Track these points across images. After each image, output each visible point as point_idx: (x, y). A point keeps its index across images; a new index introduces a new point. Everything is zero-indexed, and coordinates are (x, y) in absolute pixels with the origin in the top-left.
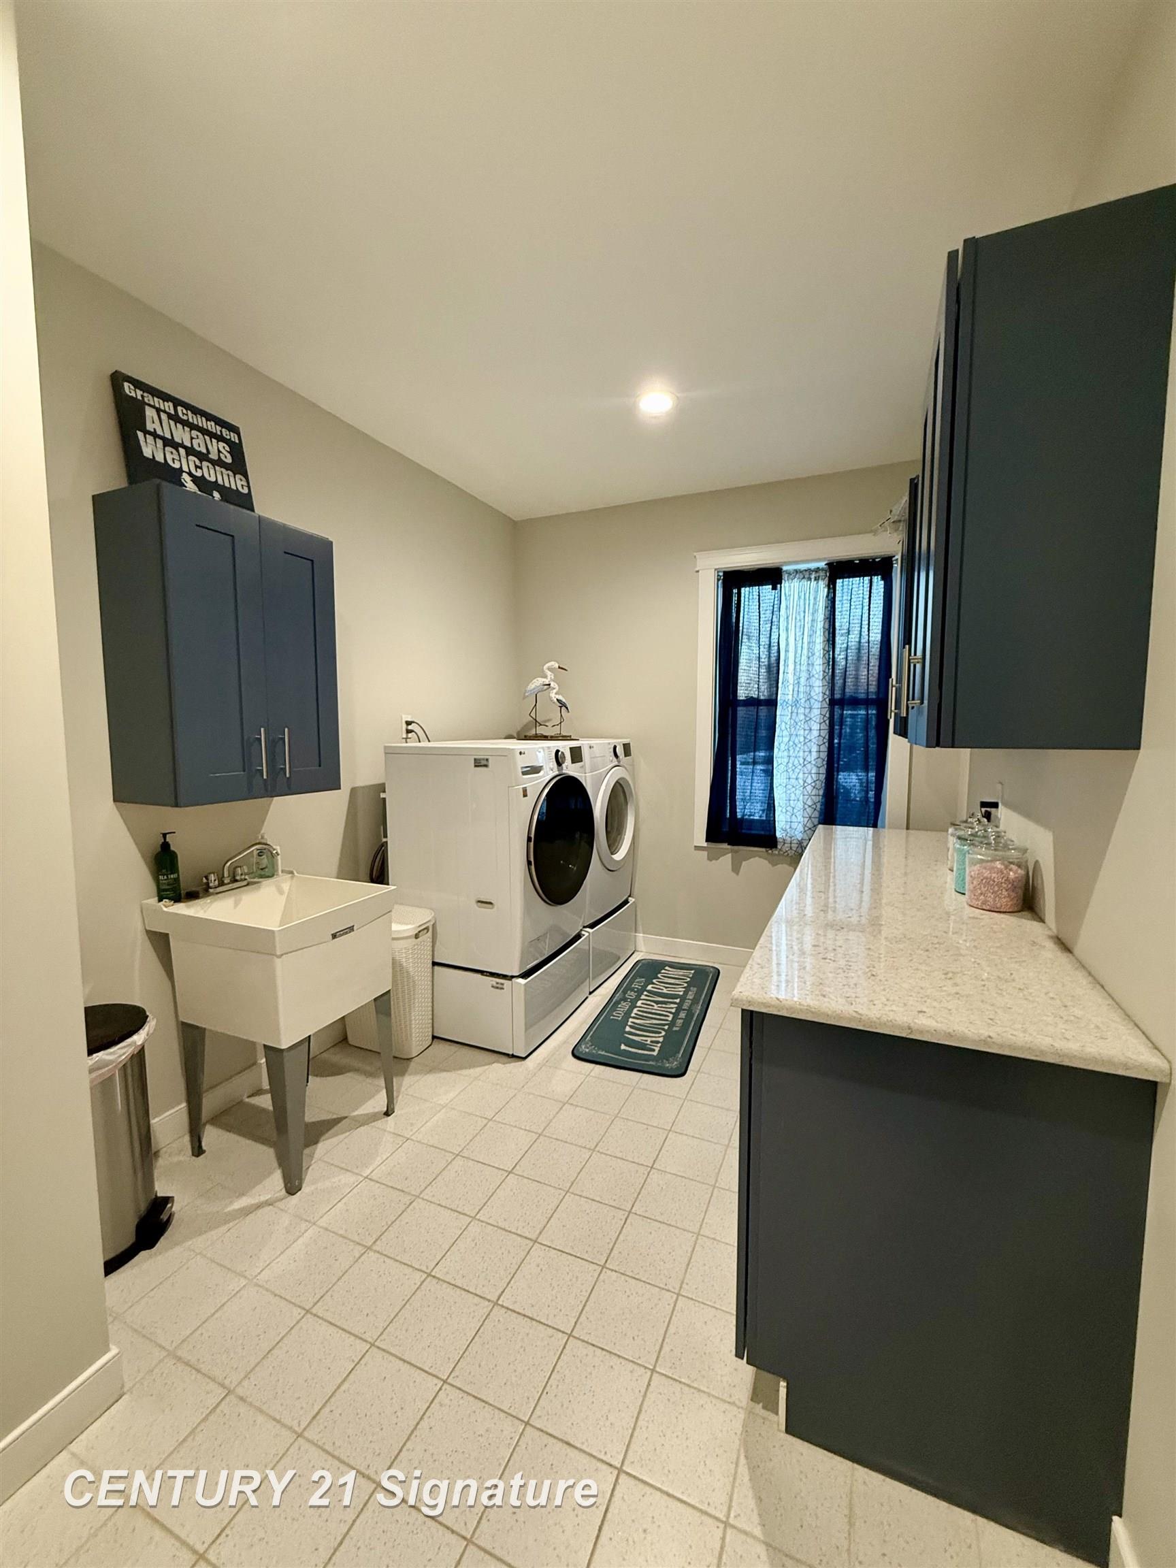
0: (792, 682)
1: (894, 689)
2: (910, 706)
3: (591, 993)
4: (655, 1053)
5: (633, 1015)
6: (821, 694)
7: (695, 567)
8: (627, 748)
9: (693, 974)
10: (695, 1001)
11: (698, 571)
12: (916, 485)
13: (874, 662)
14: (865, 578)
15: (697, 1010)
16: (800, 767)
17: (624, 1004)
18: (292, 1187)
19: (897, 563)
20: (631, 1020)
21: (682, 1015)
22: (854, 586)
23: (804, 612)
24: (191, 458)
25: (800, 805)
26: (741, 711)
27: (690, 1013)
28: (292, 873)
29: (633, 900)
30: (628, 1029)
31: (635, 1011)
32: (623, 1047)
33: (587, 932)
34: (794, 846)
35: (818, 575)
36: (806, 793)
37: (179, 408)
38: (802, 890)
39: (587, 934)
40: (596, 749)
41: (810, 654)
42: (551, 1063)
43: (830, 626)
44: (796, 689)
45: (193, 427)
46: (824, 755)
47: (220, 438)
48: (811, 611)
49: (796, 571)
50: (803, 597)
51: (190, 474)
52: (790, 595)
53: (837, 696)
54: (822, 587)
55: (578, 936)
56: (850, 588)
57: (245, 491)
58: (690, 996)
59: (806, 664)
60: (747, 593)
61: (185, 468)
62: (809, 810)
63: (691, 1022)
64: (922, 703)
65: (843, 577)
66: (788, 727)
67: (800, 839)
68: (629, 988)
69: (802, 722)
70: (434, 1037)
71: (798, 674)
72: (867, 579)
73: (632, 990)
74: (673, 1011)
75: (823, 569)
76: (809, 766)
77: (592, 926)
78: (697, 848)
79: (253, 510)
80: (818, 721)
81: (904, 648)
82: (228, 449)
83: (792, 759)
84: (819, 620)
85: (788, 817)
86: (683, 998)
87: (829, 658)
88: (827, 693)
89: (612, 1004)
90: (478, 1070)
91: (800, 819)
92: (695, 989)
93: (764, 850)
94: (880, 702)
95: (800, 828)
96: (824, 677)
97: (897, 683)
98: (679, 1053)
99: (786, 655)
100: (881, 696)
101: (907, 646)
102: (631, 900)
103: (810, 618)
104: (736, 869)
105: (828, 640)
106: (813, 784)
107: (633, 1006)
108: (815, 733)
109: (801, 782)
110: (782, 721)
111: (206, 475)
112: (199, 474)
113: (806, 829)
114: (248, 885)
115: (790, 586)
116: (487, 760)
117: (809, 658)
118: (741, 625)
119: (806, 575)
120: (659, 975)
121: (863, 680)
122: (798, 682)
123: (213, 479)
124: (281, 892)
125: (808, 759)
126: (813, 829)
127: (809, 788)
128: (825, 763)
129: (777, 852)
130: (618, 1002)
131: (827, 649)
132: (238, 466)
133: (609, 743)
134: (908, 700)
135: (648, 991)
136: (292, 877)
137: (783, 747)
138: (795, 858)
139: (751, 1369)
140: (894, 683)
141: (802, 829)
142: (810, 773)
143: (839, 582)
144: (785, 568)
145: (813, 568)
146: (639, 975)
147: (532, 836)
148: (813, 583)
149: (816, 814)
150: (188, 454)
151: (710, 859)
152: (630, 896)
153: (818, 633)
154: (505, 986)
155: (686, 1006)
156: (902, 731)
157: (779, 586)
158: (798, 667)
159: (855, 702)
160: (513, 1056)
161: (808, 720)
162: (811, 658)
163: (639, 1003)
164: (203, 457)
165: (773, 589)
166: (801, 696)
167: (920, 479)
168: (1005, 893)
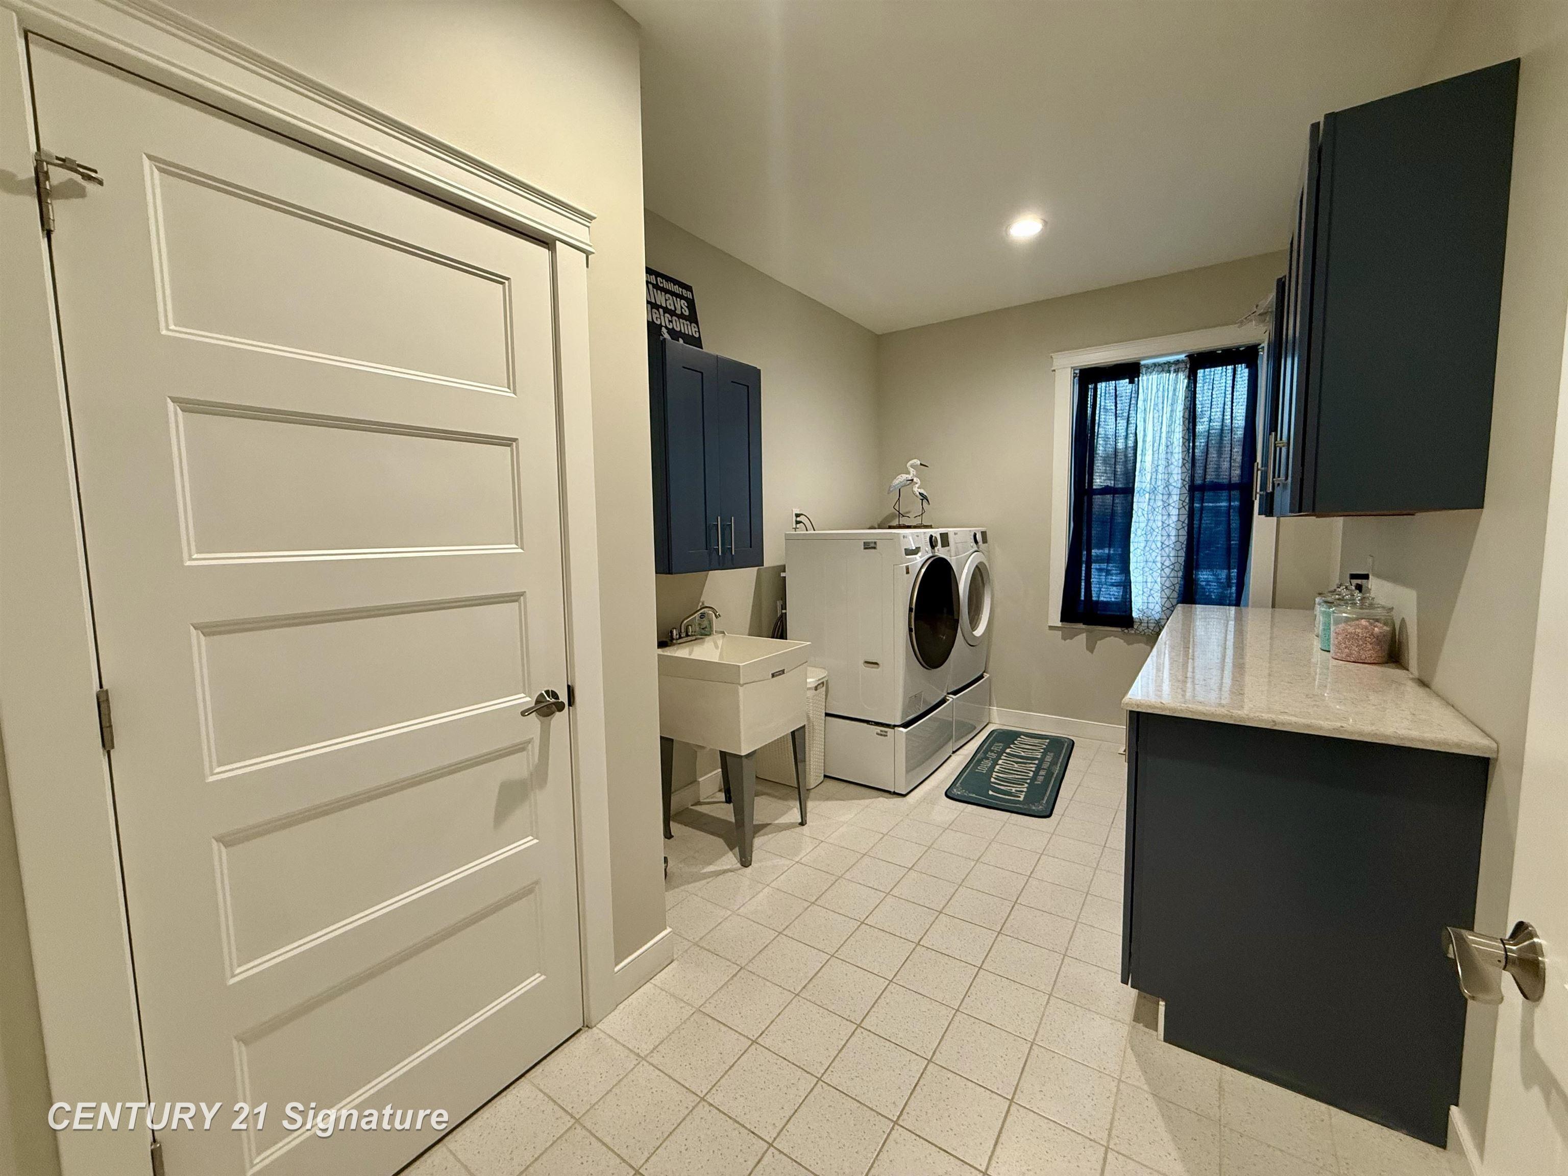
0: (1150, 470)
1: (1259, 472)
2: (1276, 483)
3: (954, 752)
4: (1021, 799)
5: (996, 770)
6: (1180, 481)
7: (1052, 365)
8: (984, 534)
9: (1049, 743)
10: (1053, 763)
11: (1054, 371)
12: (1284, 284)
13: (1238, 450)
14: (1228, 367)
15: (1057, 770)
16: (1157, 551)
17: (987, 761)
18: (745, 862)
19: (1263, 351)
20: (994, 773)
21: (1042, 773)
22: (1216, 376)
23: (1163, 403)
24: (667, 315)
25: (1158, 587)
26: (1097, 499)
27: (1049, 774)
28: (723, 633)
29: (988, 675)
30: (993, 780)
31: (997, 767)
32: (991, 793)
33: (951, 698)
34: (1152, 625)
35: (1177, 367)
36: (1164, 575)
37: (659, 279)
38: (1159, 669)
39: (951, 700)
40: (960, 536)
41: (1169, 443)
42: (928, 800)
43: (1190, 415)
44: (1154, 477)
45: (667, 291)
46: (1183, 539)
47: (681, 297)
48: (1170, 401)
49: (1155, 365)
50: (1161, 389)
51: (666, 327)
52: (1147, 389)
53: (1198, 481)
54: (1182, 380)
55: (944, 701)
56: (1212, 377)
57: (697, 336)
58: (1049, 758)
59: (1165, 452)
60: (1103, 388)
61: (663, 324)
62: (1167, 592)
63: (1051, 780)
64: (1287, 478)
65: (1204, 367)
66: (1145, 513)
67: (1157, 619)
68: (989, 749)
69: (1160, 509)
70: (825, 776)
71: (1156, 463)
72: (1230, 368)
73: (992, 751)
74: (1033, 769)
75: (1183, 361)
76: (1167, 549)
77: (955, 693)
78: (1052, 628)
79: (702, 348)
80: (1177, 506)
81: (1270, 434)
82: (686, 304)
83: (1149, 543)
84: (1178, 410)
85: (1145, 598)
86: (1042, 760)
87: (1189, 446)
88: (1187, 479)
89: (975, 760)
90: (867, 801)
91: (1158, 599)
92: (1052, 754)
93: (1119, 629)
94: (1244, 488)
95: (1158, 608)
96: (1184, 464)
97: (1262, 467)
98: (1043, 799)
99: (1143, 446)
100: (1245, 480)
101: (1273, 433)
102: (986, 676)
103: (1169, 409)
104: (1091, 648)
105: (1188, 429)
106: (1171, 567)
107: (995, 763)
108: (1175, 518)
109: (1159, 565)
110: (1138, 508)
111: (675, 327)
112: (670, 327)
113: (1164, 609)
114: (696, 639)
115: (1148, 379)
116: (875, 543)
117: (1167, 447)
118: (1097, 418)
119: (1165, 368)
120: (1016, 742)
121: (1226, 465)
122: (1156, 470)
123: (678, 329)
124: (717, 647)
125: (1167, 543)
126: (1172, 609)
127: (1167, 571)
128: (1184, 546)
129: (1133, 632)
130: (980, 761)
131: (1187, 437)
132: (693, 318)
133: (970, 531)
134: (1274, 477)
135: (1007, 753)
136: (723, 637)
137: (1139, 532)
138: (1152, 638)
139: (1135, 992)
140: (1259, 467)
141: (1160, 610)
142: (1169, 556)
143: (1200, 373)
144: (1142, 362)
145: (1172, 361)
146: (996, 740)
147: (914, 606)
148: (1173, 375)
149: (1175, 595)
150: (664, 313)
151: (1064, 638)
152: (984, 672)
153: (1178, 422)
154: (888, 734)
155: (1045, 766)
156: (1268, 510)
157: (1136, 379)
158: (1156, 456)
159: (1217, 487)
160: (895, 793)
161: (1166, 505)
162: (1170, 447)
163: (1000, 762)
164: (672, 313)
165: (1130, 383)
166: (1159, 483)
167: (1287, 279)
168: (1370, 647)
